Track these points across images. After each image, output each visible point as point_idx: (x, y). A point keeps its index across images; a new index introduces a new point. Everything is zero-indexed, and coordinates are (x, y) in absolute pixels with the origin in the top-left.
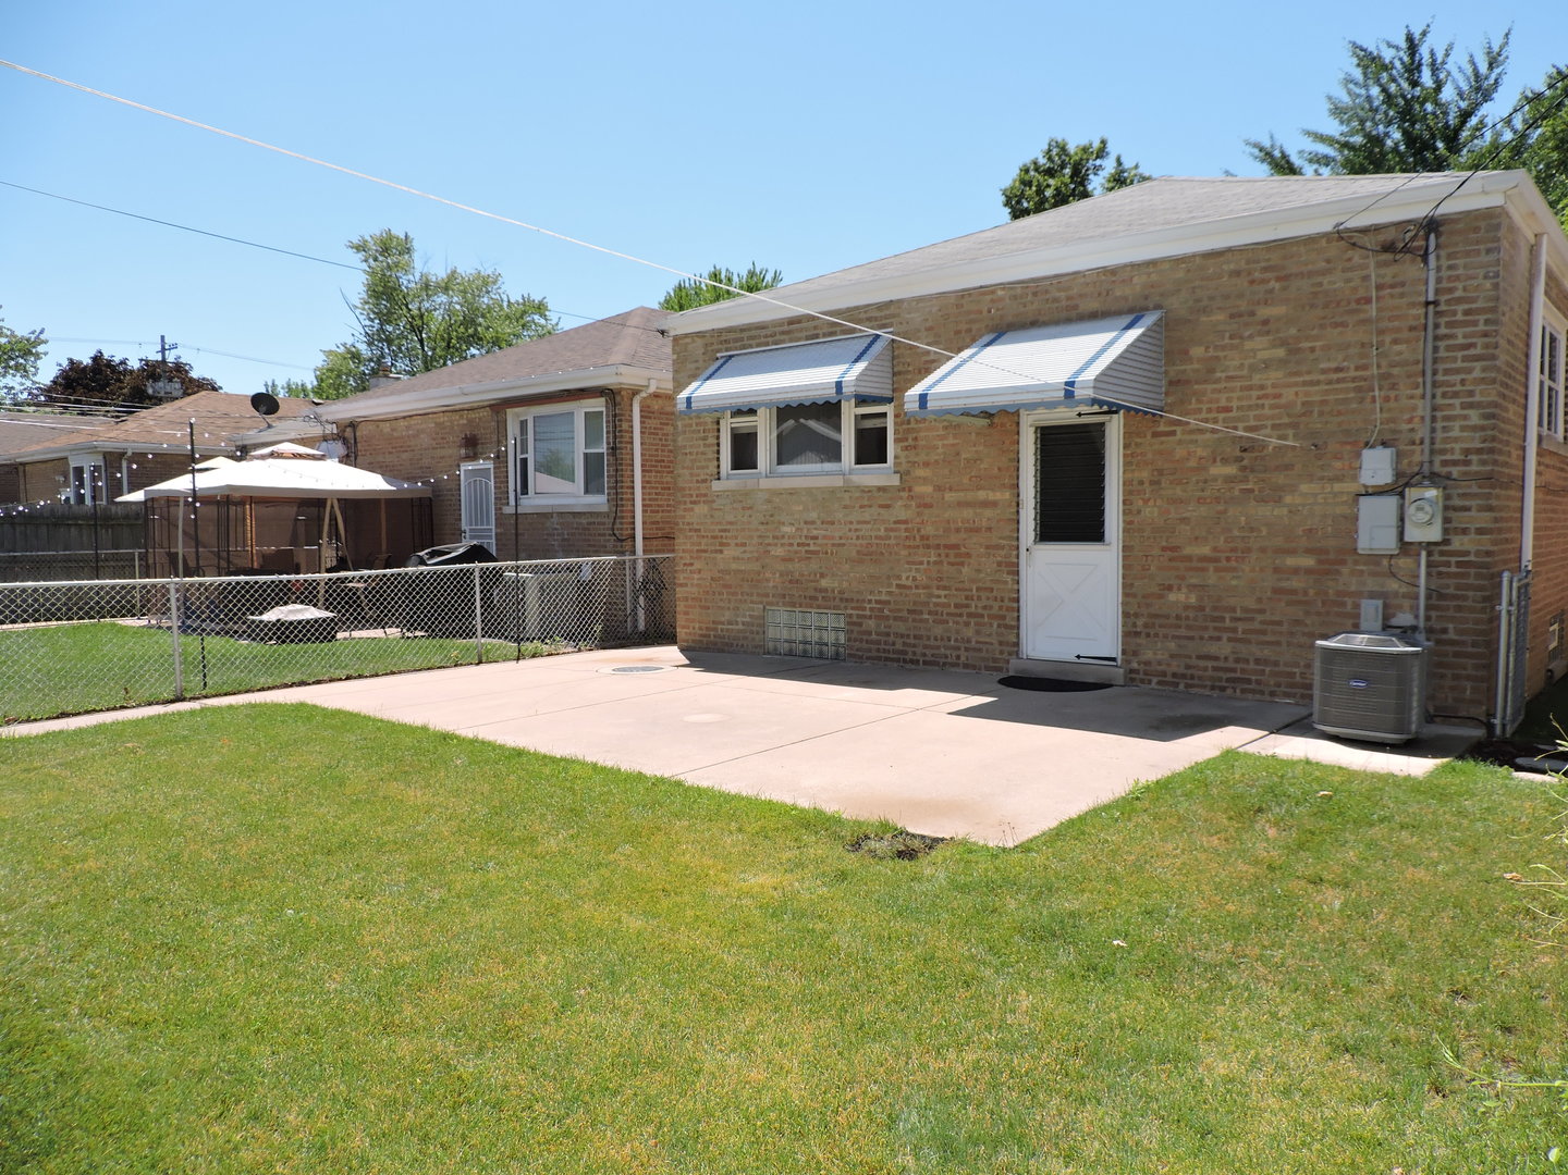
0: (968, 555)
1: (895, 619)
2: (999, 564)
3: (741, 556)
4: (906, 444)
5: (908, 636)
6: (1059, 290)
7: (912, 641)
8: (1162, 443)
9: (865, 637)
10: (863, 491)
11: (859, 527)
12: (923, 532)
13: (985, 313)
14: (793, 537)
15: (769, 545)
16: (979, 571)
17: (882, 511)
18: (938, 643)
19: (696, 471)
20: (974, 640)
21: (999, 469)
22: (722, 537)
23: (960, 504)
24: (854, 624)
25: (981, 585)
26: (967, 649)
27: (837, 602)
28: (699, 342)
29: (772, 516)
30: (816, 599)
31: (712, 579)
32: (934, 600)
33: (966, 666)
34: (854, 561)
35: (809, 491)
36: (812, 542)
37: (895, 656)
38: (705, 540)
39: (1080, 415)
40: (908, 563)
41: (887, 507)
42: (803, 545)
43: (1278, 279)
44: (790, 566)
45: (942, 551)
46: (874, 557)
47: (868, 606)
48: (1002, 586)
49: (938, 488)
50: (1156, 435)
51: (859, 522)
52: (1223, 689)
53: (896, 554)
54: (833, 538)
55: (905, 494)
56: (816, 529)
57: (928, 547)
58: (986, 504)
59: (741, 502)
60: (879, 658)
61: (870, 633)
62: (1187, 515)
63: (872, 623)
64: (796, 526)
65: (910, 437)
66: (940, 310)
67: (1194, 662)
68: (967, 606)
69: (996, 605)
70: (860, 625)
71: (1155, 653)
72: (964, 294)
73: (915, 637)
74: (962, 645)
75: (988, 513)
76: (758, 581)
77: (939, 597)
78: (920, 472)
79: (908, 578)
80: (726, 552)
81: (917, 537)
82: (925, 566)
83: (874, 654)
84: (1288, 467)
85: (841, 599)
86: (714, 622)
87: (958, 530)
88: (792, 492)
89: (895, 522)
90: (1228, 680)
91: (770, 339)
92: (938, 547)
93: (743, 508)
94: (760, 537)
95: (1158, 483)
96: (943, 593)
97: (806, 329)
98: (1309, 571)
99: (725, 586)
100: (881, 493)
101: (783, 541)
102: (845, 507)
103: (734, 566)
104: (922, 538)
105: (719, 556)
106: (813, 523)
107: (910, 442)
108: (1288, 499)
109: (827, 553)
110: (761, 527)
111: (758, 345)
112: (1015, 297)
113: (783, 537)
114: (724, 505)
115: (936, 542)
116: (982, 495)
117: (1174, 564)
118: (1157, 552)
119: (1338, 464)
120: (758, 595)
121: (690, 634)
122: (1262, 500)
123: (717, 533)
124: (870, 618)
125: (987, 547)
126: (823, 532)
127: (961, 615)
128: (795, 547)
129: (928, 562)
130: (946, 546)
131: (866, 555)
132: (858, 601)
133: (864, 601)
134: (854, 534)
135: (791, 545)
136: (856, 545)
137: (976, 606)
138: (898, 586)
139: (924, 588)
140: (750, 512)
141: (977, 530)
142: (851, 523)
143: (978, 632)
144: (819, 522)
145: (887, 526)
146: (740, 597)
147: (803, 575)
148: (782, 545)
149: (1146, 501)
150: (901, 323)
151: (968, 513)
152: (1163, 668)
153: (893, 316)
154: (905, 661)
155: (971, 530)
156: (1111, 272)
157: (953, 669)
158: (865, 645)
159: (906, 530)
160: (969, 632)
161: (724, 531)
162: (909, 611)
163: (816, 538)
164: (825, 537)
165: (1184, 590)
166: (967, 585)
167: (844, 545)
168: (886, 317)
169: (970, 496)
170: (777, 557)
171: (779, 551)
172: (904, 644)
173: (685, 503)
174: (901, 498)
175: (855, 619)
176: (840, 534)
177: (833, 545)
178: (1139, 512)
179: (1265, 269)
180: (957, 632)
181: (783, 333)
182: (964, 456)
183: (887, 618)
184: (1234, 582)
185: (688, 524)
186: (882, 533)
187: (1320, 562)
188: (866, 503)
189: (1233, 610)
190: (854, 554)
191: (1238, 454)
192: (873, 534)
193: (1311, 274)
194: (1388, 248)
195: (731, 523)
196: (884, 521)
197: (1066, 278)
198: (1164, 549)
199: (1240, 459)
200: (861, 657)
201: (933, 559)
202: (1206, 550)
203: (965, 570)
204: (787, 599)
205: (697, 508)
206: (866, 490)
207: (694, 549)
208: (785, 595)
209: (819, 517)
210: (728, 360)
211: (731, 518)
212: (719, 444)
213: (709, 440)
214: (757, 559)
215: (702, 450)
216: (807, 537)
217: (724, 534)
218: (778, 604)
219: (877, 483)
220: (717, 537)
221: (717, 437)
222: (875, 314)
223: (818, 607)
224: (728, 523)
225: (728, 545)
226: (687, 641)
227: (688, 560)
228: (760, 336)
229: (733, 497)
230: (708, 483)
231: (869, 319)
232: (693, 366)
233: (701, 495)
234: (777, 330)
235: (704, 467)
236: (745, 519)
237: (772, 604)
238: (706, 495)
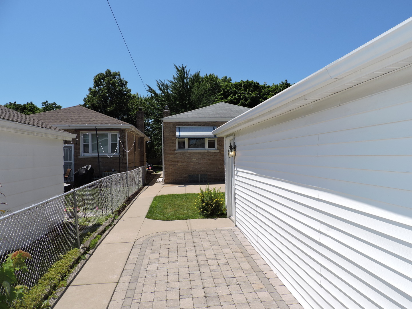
1: (218, 174)
3: (182, 165)
4: (219, 145)
14: (196, 161)
15: (190, 163)
17: (215, 156)
19: (170, 149)
28: (171, 123)
29: (190, 157)
31: (175, 170)
34: (209, 165)
35: (199, 153)
37: (218, 180)
38: (173, 162)
40: (220, 165)
44: (195, 166)
46: (213, 164)
51: (210, 158)
53: (218, 163)
54: (204, 161)
61: (212, 177)
64: (196, 159)
73: (222, 177)
76: (187, 169)
78: (222, 150)
79: (220, 167)
81: (222, 160)
82: (223, 165)
83: (213, 180)
85: (207, 172)
86: (175, 178)
88: (195, 153)
89: (217, 158)
91: (190, 125)
93: (183, 156)
94: (187, 161)
97: (198, 124)
99: (178, 171)
100: (215, 153)
102: (207, 155)
103: (181, 167)
105: (177, 165)
109: (203, 164)
110: (187, 159)
111: (187, 126)
113: (193, 161)
114: (178, 155)
120: (187, 172)
124: (213, 174)
131: (211, 164)
133: (211, 171)
134: (209, 160)
138: (218, 169)
139: (223, 169)
140: (185, 157)
142: (208, 158)
144: (201, 158)
146: (182, 173)
147: (198, 168)
148: (193, 163)
153: (217, 124)
158: (211, 179)
159: (220, 159)
161: (178, 160)
162: (220, 173)
163: (201, 161)
164: (202, 161)
167: (207, 162)
168: (215, 124)
171: (192, 164)
173: (167, 155)
174: (219, 154)
175: (209, 175)
176: (206, 160)
181: (193, 124)
183: (216, 174)
185: (168, 159)
186: (215, 160)
188: (211, 155)
190: (209, 163)
192: (213, 160)
195: (180, 159)
196: (215, 158)
200: (211, 181)
205: (171, 156)
206: (212, 153)
207: (170, 164)
208: (193, 172)
209: (201, 157)
210: (179, 128)
211: (180, 158)
212: (176, 144)
213: (174, 143)
214: (187, 165)
215: (172, 144)
216: (198, 161)
217: (178, 161)
218: (192, 173)
219: (214, 151)
220: (176, 162)
221: (176, 142)
222: (213, 123)
223: (201, 173)
224: (179, 159)
225: (179, 163)
226: (168, 182)
227: (168, 166)
228: (187, 124)
229: (181, 154)
230: (174, 151)
231: (212, 124)
232: (170, 128)
233: (172, 153)
234: (191, 123)
235: (172, 148)
236: (184, 158)
237: (190, 173)
238: (173, 153)
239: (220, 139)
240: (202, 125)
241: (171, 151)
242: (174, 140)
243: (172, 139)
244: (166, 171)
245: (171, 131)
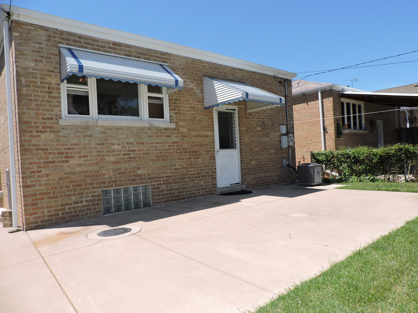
0: (200, 155)
1: (174, 183)
2: (210, 157)
3: (83, 163)
4: (175, 111)
5: (180, 189)
6: (222, 70)
7: (182, 190)
8: (248, 120)
9: (161, 193)
10: (157, 130)
11: (156, 145)
12: (183, 147)
13: (201, 69)
14: (121, 151)
15: (105, 156)
16: (204, 160)
17: (166, 138)
18: (192, 189)
19: (40, 112)
20: (204, 185)
21: (209, 124)
22: (67, 153)
23: (197, 136)
24: (156, 188)
25: (205, 165)
26: (202, 189)
27: (147, 180)
28: (42, 32)
29: (106, 140)
30: (136, 180)
31: (59, 179)
32: (189, 173)
33: (202, 195)
34: (154, 160)
35: (128, 128)
36: (131, 153)
37: (175, 198)
38: (52, 155)
39: (227, 109)
40: (178, 159)
41: (169, 136)
42: (126, 154)
43: (265, 83)
44: (119, 166)
45: (191, 154)
46: (163, 158)
47: (162, 179)
48: (211, 165)
49: (189, 130)
50: (246, 118)
51: (156, 143)
52: (263, 185)
53: (173, 156)
54: (143, 150)
55: (176, 132)
56: (133, 146)
57: (186, 152)
58: (205, 136)
59: (83, 132)
60: (168, 201)
61: (163, 191)
62: (254, 140)
63: (164, 187)
64: (122, 145)
65: (177, 109)
66: (186, 63)
67: (257, 180)
68: (201, 173)
69: (210, 171)
70: (159, 188)
71: (250, 179)
72: (194, 60)
73: (183, 189)
74: (200, 188)
75: (206, 139)
76: (97, 176)
77: (191, 171)
78: (182, 123)
79: (179, 165)
80: (71, 162)
81: (182, 149)
82: (185, 160)
83: (166, 199)
84: (269, 129)
85: (149, 178)
86: (62, 205)
87: (196, 146)
88: (118, 129)
89: (173, 143)
90: (264, 183)
91: (101, 49)
92: (190, 152)
93: (84, 136)
94: (98, 151)
95: (247, 131)
96: (192, 169)
97: (124, 51)
98: (274, 153)
99: (71, 182)
100: (166, 131)
101: (113, 153)
102: (149, 136)
103: (78, 169)
104: (183, 149)
105: (65, 164)
106: (132, 143)
107: (177, 111)
108: (270, 136)
109: (140, 158)
110: (98, 146)
111: (92, 49)
112: (210, 67)
113: (114, 151)
114: (69, 134)
115: (189, 150)
116: (204, 133)
117: (252, 153)
118: (248, 150)
119: (276, 128)
120: (98, 183)
121: (40, 217)
122: (266, 136)
123: (63, 151)
124: (163, 184)
125: (206, 151)
126: (138, 148)
127: (199, 177)
128: (122, 156)
129: (186, 158)
130: (192, 152)
131: (159, 157)
132: (157, 178)
133: (160, 177)
134: (154, 149)
135: (120, 155)
136: (155, 153)
137: (204, 173)
138: (175, 169)
139: (185, 169)
140: (90, 138)
141: (203, 145)
142: (152, 143)
143: (205, 182)
144: (135, 143)
145: (169, 144)
146: (84, 186)
147: (127, 170)
148: (113, 155)
149: (246, 136)
150: (171, 63)
151: (199, 139)
152: (252, 183)
153: (168, 59)
154: (179, 199)
155: (200, 145)
156: (234, 69)
157: (198, 198)
158: (161, 197)
159: (177, 146)
160: (202, 183)
161: (70, 149)
162: (180, 179)
163: (134, 151)
164: (139, 150)
165: (254, 161)
166: (200, 166)
167: (149, 153)
168: (165, 58)
169: (199, 133)
170: (110, 162)
171: (112, 159)
172: (179, 192)
173: (31, 132)
174: (175, 133)
175: (156, 186)
176: (147, 148)
177: (144, 154)
178: (244, 139)
179: (263, 80)
180: (198, 183)
181: (110, 48)
182: (197, 118)
183: (171, 183)
184: (263, 157)
185: (35, 145)
186: (167, 147)
187: (275, 151)
188: (159, 134)
189: (263, 164)
190: (154, 157)
191: (261, 124)
192: (163, 148)
193: (270, 84)
194: (280, 82)
195: (75, 145)
196: (167, 143)
197: (224, 67)
198: (250, 149)
199: (262, 126)
200: (160, 202)
201: (188, 157)
202: (257, 149)
203: (199, 160)
204: (118, 183)
205: (43, 135)
206: (159, 129)
207: (42, 161)
208: (116, 181)
209: (135, 141)
210: (70, 50)
211: (75, 141)
212: (60, 97)
213: (54, 95)
214: (96, 164)
215: (47, 98)
216: (128, 151)
217: (69, 151)
218: (112, 186)
219: (165, 126)
220: (62, 153)
221: (60, 93)
222: (159, 55)
223: (137, 184)
224: (72, 144)
225: (73, 157)
226: (37, 222)
227: (35, 169)
228: (93, 45)
229: (76, 129)
230: (54, 121)
231: (157, 57)
232: (37, 45)
233: (48, 127)
234: (106, 45)
235: (48, 110)
236: (86, 142)
237: (108, 187)
238: (51, 127)
239: (176, 98)
240: (135, 54)
241: (43, 118)
242: (54, 86)
243: (46, 83)
244: (29, 186)
245: (42, 57)
